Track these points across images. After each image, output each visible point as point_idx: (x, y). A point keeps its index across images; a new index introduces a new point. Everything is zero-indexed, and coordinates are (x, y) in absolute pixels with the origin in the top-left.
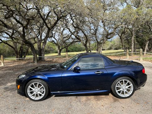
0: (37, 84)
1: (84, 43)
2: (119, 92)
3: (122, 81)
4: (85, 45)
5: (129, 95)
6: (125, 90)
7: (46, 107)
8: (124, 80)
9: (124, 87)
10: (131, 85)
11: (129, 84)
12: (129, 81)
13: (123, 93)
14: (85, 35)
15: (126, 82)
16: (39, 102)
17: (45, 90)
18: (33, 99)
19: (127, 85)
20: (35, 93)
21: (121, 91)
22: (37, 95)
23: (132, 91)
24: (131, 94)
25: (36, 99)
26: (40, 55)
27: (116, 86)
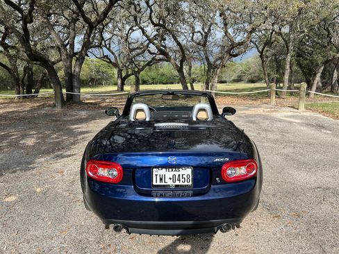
1: (177, 65)
4: (180, 70)
14: (179, 44)
26: (70, 88)
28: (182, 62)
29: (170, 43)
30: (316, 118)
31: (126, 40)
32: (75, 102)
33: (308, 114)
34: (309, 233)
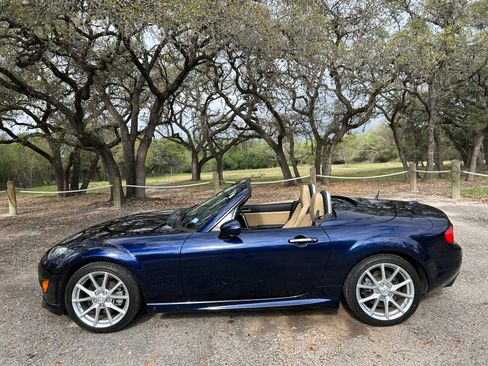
0: (103, 276)
2: (369, 304)
3: (379, 269)
5: (400, 314)
6: (389, 299)
7: (130, 353)
8: (383, 266)
9: (384, 289)
10: (408, 281)
11: (399, 278)
12: (399, 268)
13: (381, 307)
15: (389, 271)
16: (110, 335)
17: (127, 297)
18: (91, 324)
19: (394, 282)
20: (96, 306)
21: (374, 300)
22: (103, 314)
23: (411, 301)
24: (406, 310)
25: (98, 326)
27: (359, 285)
28: (280, 138)
29: (262, 113)
30: (478, 210)
31: (204, 113)
32: (139, 199)
33: (466, 204)
34: (474, 361)
